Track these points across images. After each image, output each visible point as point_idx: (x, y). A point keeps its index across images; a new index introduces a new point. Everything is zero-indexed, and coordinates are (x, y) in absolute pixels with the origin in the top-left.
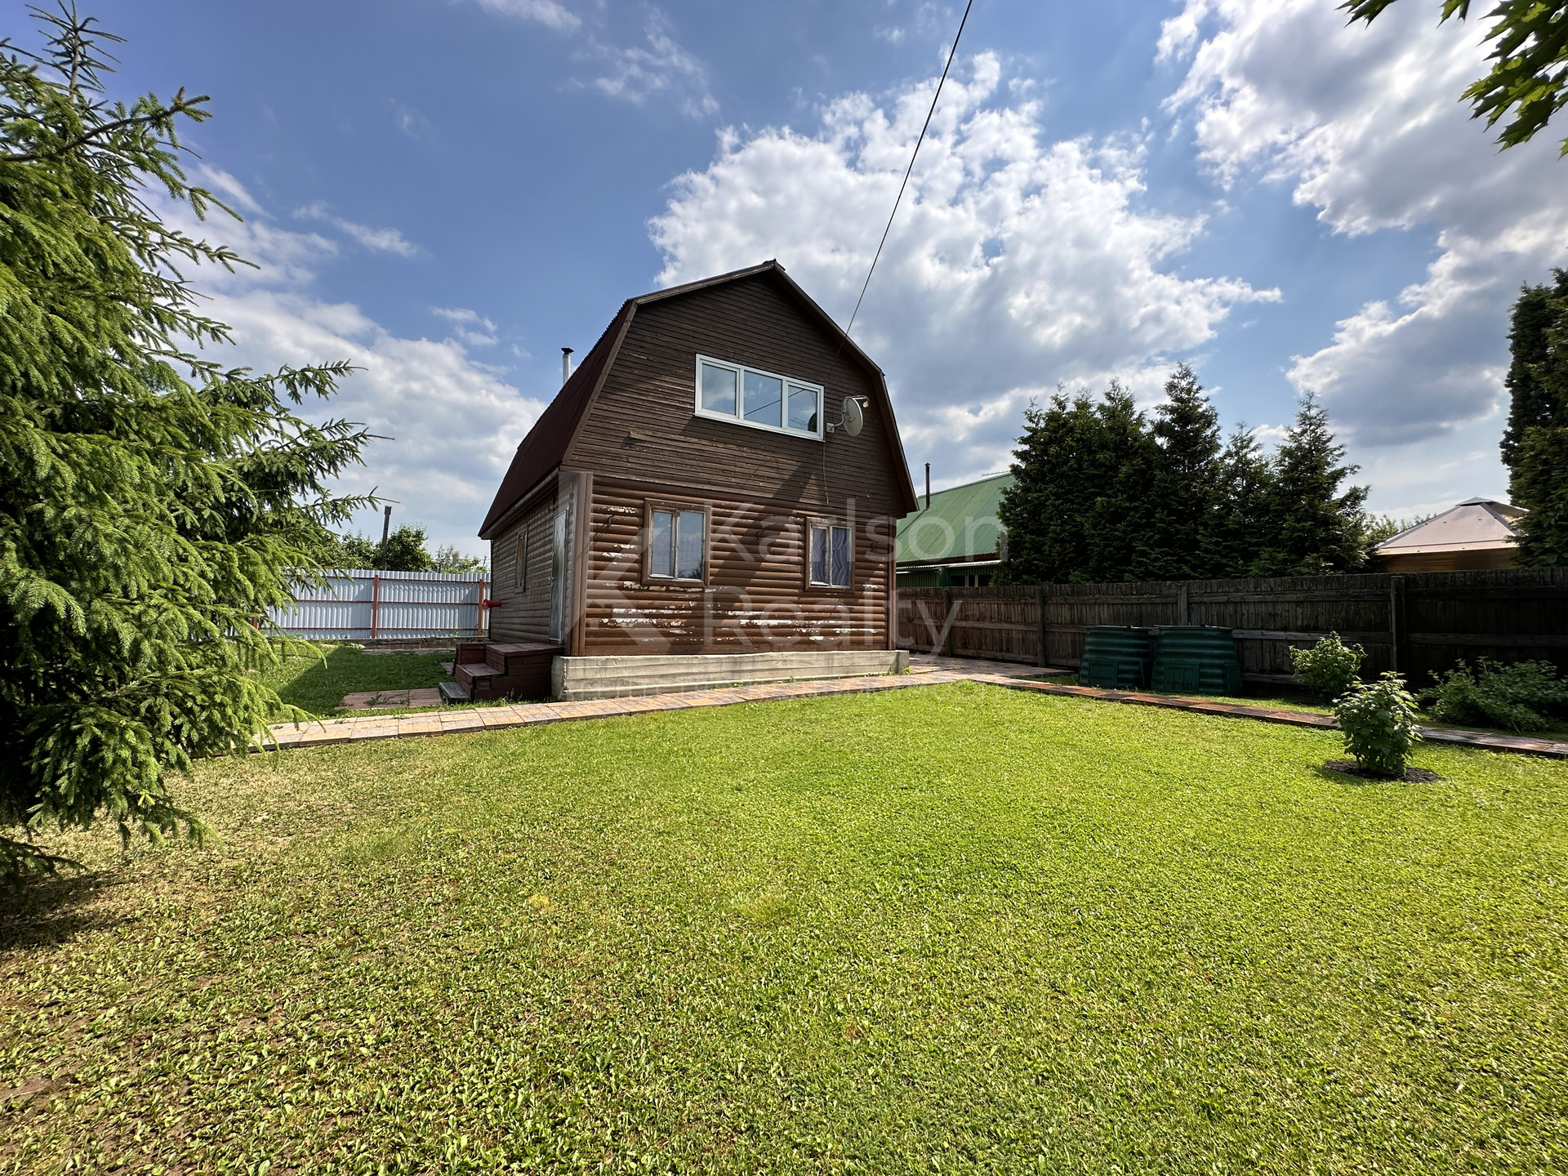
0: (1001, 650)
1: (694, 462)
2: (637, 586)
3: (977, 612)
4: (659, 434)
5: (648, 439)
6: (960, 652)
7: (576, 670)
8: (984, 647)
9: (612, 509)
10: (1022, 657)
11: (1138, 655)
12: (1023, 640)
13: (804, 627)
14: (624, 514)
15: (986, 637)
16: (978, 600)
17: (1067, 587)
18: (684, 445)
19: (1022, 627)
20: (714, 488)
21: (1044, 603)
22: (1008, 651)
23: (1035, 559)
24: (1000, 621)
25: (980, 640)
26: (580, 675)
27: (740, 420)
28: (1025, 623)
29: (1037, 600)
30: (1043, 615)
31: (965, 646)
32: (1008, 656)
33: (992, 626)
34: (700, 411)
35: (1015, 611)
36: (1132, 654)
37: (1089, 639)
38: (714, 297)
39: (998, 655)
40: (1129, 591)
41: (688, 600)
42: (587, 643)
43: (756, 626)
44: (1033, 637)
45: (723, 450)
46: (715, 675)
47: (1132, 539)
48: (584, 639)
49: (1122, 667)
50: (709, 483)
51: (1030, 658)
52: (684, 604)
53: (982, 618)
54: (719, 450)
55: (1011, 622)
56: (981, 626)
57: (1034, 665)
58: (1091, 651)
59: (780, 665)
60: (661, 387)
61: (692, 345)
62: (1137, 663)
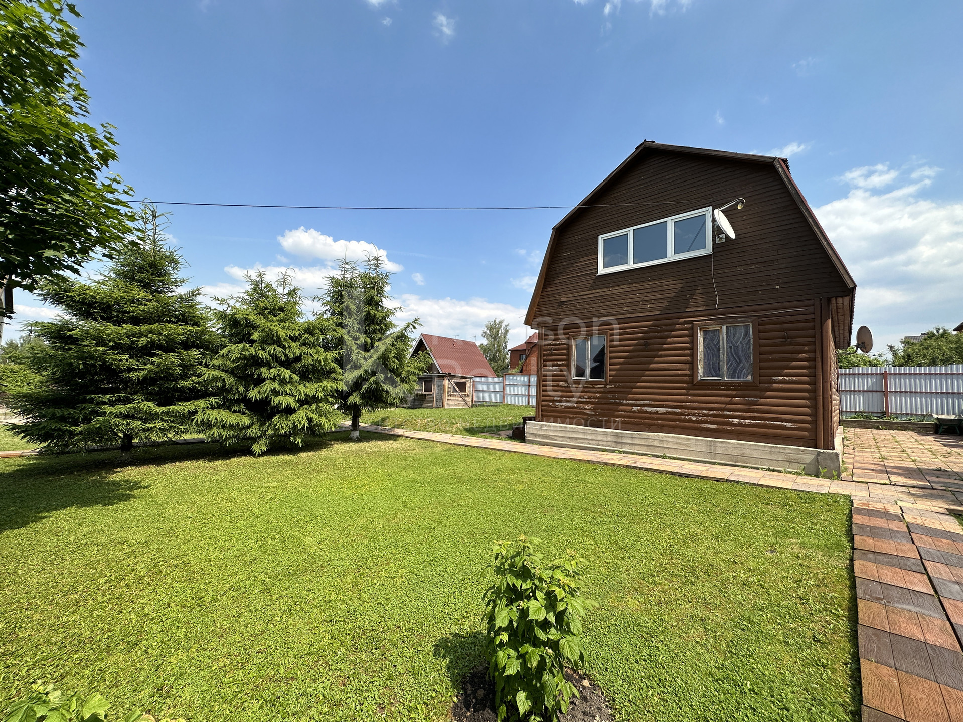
2: (566, 385)
5: (572, 299)
9: (554, 343)
14: (559, 344)
18: (593, 296)
27: (630, 266)
34: (602, 271)
41: (596, 393)
42: (542, 415)
43: (646, 412)
46: (603, 443)
52: (593, 395)
60: (578, 266)
61: (596, 232)
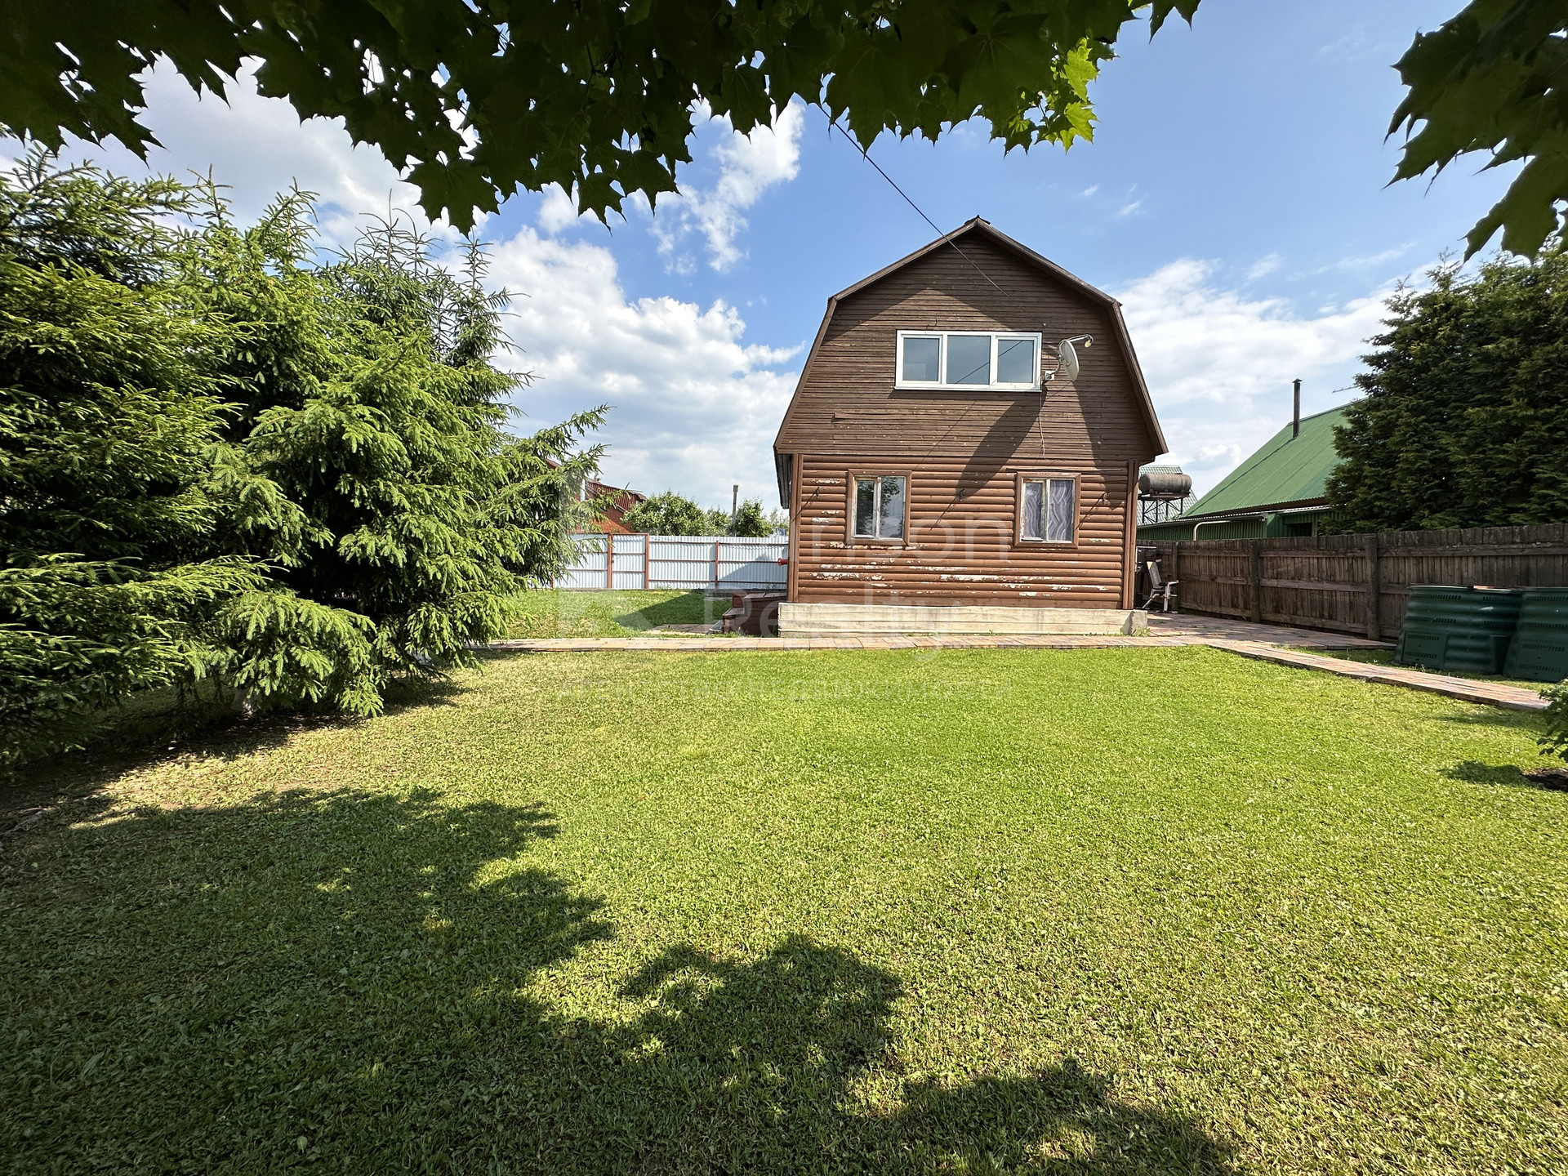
0: (1322, 617)
1: (894, 432)
2: (842, 545)
3: (1291, 568)
4: (862, 411)
5: (851, 416)
6: (1271, 617)
7: (790, 614)
8: (1300, 612)
9: (821, 481)
10: (1349, 626)
11: (1487, 626)
12: (1351, 603)
13: (1013, 582)
14: (831, 484)
15: (1302, 600)
16: (1293, 553)
17: (1413, 535)
18: (884, 417)
19: (1348, 588)
20: (915, 454)
21: (1379, 556)
22: (1331, 617)
23: (1377, 498)
24: (1320, 580)
25: (1295, 603)
26: (791, 618)
27: (942, 384)
28: (1354, 583)
29: (1367, 553)
30: (1377, 573)
31: (1277, 610)
32: (1330, 624)
33: (1310, 586)
34: (901, 384)
35: (1341, 567)
36: (1476, 626)
37: (1412, 604)
38: (916, 271)
39: (1318, 622)
40: (1508, 539)
41: (889, 557)
42: (800, 593)
43: (958, 581)
44: (1362, 600)
45: (924, 417)
46: (910, 624)
47: (1532, 464)
48: (797, 589)
49: (1452, 642)
50: (910, 450)
51: (1358, 628)
52: (884, 560)
53: (1298, 576)
54: (920, 417)
55: (1334, 582)
56: (1296, 585)
57: (1364, 636)
58: (1410, 619)
59: (979, 619)
60: (863, 368)
61: (893, 323)
62: (1485, 638)
